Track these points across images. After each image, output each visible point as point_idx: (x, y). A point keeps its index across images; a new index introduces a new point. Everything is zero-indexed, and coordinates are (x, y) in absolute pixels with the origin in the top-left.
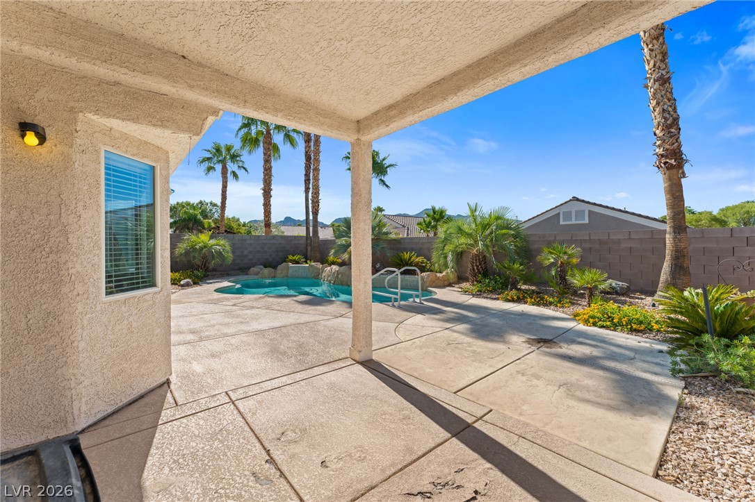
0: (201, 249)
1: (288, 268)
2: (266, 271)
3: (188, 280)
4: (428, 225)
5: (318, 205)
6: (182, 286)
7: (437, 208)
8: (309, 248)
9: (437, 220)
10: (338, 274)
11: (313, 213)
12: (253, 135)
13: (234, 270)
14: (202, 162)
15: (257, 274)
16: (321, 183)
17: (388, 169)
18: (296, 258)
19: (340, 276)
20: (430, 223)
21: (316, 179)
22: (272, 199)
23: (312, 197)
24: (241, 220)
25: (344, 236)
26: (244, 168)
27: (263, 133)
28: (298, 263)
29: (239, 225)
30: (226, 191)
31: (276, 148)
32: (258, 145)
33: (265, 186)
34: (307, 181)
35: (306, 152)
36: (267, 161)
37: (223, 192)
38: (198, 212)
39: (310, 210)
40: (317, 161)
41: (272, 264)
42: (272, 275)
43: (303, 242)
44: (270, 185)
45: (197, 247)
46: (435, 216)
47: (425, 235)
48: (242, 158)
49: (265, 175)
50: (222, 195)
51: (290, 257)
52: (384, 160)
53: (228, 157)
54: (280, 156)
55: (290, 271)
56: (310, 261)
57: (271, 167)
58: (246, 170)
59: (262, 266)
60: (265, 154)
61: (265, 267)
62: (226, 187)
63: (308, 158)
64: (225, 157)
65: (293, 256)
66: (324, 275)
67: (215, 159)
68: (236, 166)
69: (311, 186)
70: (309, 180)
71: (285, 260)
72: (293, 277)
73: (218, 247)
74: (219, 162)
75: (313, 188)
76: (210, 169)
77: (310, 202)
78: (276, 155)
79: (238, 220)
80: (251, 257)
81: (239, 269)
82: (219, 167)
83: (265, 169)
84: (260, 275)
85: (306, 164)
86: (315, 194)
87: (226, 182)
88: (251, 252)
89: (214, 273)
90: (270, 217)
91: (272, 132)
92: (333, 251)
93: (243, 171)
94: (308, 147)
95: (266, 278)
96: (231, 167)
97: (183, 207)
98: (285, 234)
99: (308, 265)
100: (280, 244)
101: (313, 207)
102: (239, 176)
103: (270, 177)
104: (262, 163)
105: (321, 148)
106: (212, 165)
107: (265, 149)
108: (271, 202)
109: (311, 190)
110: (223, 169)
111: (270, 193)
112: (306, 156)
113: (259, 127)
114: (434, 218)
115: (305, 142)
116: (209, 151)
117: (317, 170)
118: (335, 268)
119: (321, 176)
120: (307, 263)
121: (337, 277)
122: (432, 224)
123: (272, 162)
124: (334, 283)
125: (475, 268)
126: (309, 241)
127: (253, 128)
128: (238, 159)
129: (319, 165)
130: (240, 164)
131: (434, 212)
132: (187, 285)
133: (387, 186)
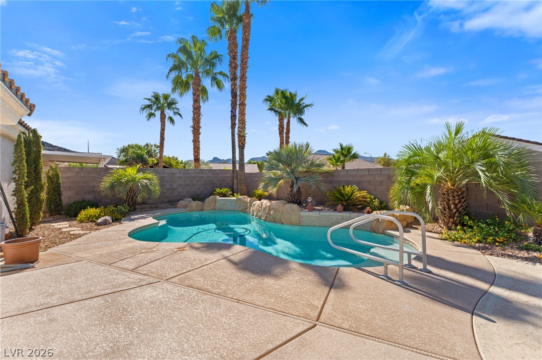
0: (128, 182)
1: (215, 201)
2: (194, 204)
3: (107, 217)
4: (338, 160)
5: (245, 139)
6: (99, 225)
7: (344, 145)
8: (235, 181)
9: (345, 156)
10: (269, 210)
11: (239, 147)
12: (184, 77)
13: (164, 202)
14: (144, 109)
15: (185, 207)
16: (247, 118)
17: (305, 109)
18: (224, 190)
19: (272, 212)
20: (339, 158)
21: (242, 114)
22: (200, 136)
23: (239, 131)
24: (178, 159)
25: (274, 169)
26: (179, 114)
27: (192, 76)
28: (225, 195)
29: (177, 163)
30: (164, 134)
31: (204, 91)
32: (189, 88)
33: (194, 124)
34: (233, 117)
35: (233, 90)
36: (196, 101)
37: (161, 134)
38: (144, 152)
39: (237, 143)
40: (243, 95)
41: (200, 197)
42: (200, 208)
43: (229, 175)
44: (199, 123)
45: (123, 181)
46: (343, 152)
47: (335, 169)
48: (178, 106)
49: (194, 114)
50: (161, 136)
51: (218, 190)
52: (302, 99)
53: (166, 105)
54: (208, 98)
55: (218, 204)
56: (237, 193)
57: (200, 107)
58: (181, 116)
59: (191, 199)
60: (194, 94)
61: (194, 200)
62: (164, 130)
63: (234, 95)
64: (163, 104)
65: (221, 189)
66: (252, 209)
67: (155, 107)
68: (172, 112)
69: (237, 122)
70: (235, 116)
71: (212, 193)
72: (221, 210)
73: (144, 181)
74: (158, 108)
75: (239, 123)
76: (151, 115)
77: (236, 136)
78: (205, 97)
79: (177, 159)
80: (180, 190)
81: (169, 202)
82: (158, 113)
83: (195, 108)
84: (188, 209)
85: (232, 101)
86: (242, 128)
87: (164, 125)
88: (180, 185)
89: (144, 206)
90: (199, 153)
91: (200, 75)
92: (262, 185)
93: (178, 116)
94: (234, 85)
95: (194, 211)
96: (169, 113)
97: (133, 148)
98: (213, 168)
99: (235, 198)
100: (208, 177)
101: (239, 141)
102: (175, 121)
103: (199, 116)
104: (192, 102)
105: (247, 84)
106: (153, 112)
107: (194, 90)
108: (200, 139)
109: (237, 125)
110: (161, 115)
111: (199, 130)
112: (232, 93)
113: (189, 70)
114: (343, 154)
115: (232, 80)
116: (149, 100)
117: (243, 105)
118: (265, 202)
119: (247, 111)
120: (234, 196)
121: (269, 213)
122: (341, 159)
123: (201, 102)
124: (265, 220)
125: (452, 206)
126: (235, 175)
127: (183, 71)
128: (173, 106)
129: (245, 100)
130: (176, 111)
131: (342, 149)
132: (105, 223)
133: (305, 124)
